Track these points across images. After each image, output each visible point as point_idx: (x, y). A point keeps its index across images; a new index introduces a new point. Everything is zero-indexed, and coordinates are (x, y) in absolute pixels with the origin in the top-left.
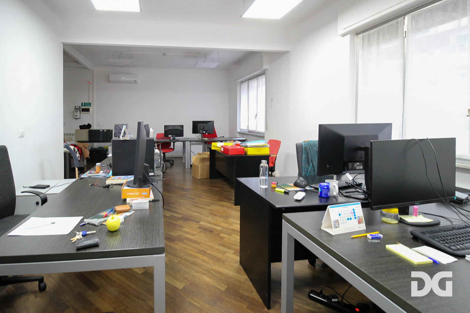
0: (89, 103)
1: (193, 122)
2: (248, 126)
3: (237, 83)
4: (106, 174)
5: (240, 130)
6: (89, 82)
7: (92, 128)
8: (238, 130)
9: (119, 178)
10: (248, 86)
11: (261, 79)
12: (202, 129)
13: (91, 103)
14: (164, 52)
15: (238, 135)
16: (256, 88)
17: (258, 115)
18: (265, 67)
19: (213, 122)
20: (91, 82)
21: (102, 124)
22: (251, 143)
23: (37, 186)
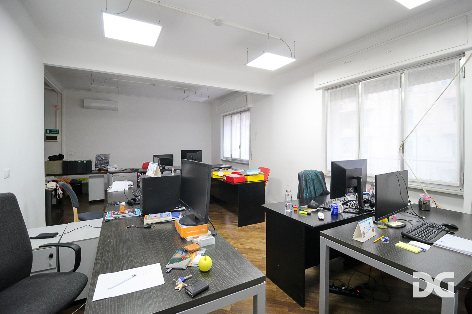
0: (57, 130)
1: (182, 151)
2: (232, 154)
3: (220, 116)
4: (134, 213)
5: (223, 158)
6: (56, 106)
7: (65, 159)
8: (222, 158)
9: (155, 216)
10: (232, 120)
11: (244, 115)
12: (191, 158)
13: (58, 130)
14: (154, 83)
15: (221, 163)
16: (239, 122)
17: (241, 145)
18: (249, 106)
19: (201, 151)
20: (59, 106)
21: (73, 153)
22: (250, 172)
23: (40, 236)
